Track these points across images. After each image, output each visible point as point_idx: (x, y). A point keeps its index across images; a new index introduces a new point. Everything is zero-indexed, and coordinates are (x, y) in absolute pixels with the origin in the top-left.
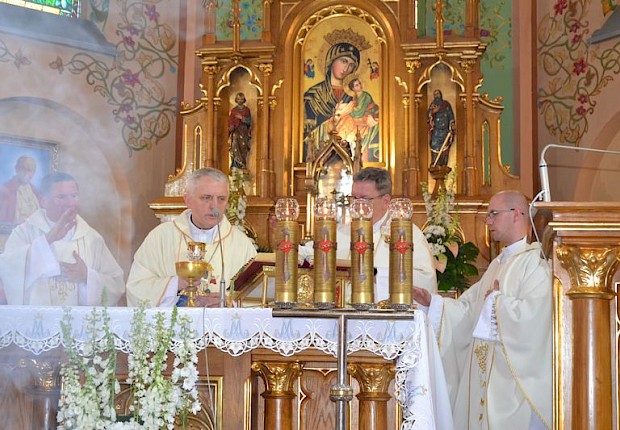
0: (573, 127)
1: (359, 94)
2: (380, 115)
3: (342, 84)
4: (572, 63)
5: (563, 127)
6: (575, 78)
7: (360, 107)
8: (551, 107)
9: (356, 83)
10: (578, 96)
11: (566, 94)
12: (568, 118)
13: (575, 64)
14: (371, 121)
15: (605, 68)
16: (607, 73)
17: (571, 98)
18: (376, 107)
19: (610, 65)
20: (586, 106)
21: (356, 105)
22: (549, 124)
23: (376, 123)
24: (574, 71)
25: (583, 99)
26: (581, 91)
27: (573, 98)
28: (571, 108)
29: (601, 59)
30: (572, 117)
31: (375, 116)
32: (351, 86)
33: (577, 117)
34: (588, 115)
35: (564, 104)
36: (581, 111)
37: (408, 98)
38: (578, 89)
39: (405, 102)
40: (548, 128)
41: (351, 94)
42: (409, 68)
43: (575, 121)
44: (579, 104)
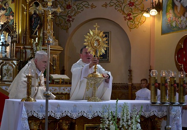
0: (66, 25)
1: (8, 8)
2: (15, 16)
3: (2, 3)
4: (66, 5)
5: (62, 25)
6: (67, 10)
7: (8, 12)
8: (58, 18)
9: (6, 4)
10: (68, 16)
11: (63, 15)
12: (64, 22)
13: (67, 6)
14: (11, 17)
15: (78, 9)
16: (78, 10)
17: (65, 16)
18: (13, 13)
19: (80, 8)
20: (71, 19)
21: (6, 12)
22: (57, 23)
23: (13, 18)
24: (67, 8)
25: (70, 17)
26: (69, 15)
27: (66, 16)
28: (65, 19)
29: (77, 6)
30: (65, 22)
31: (13, 16)
32: (5, 5)
33: (67, 22)
34: (71, 22)
35: (62, 18)
36: (69, 20)
37: (26, 12)
38: (68, 14)
39: (25, 13)
40: (56, 24)
41: (5, 7)
42: (27, 2)
43: (67, 23)
44: (68, 18)
